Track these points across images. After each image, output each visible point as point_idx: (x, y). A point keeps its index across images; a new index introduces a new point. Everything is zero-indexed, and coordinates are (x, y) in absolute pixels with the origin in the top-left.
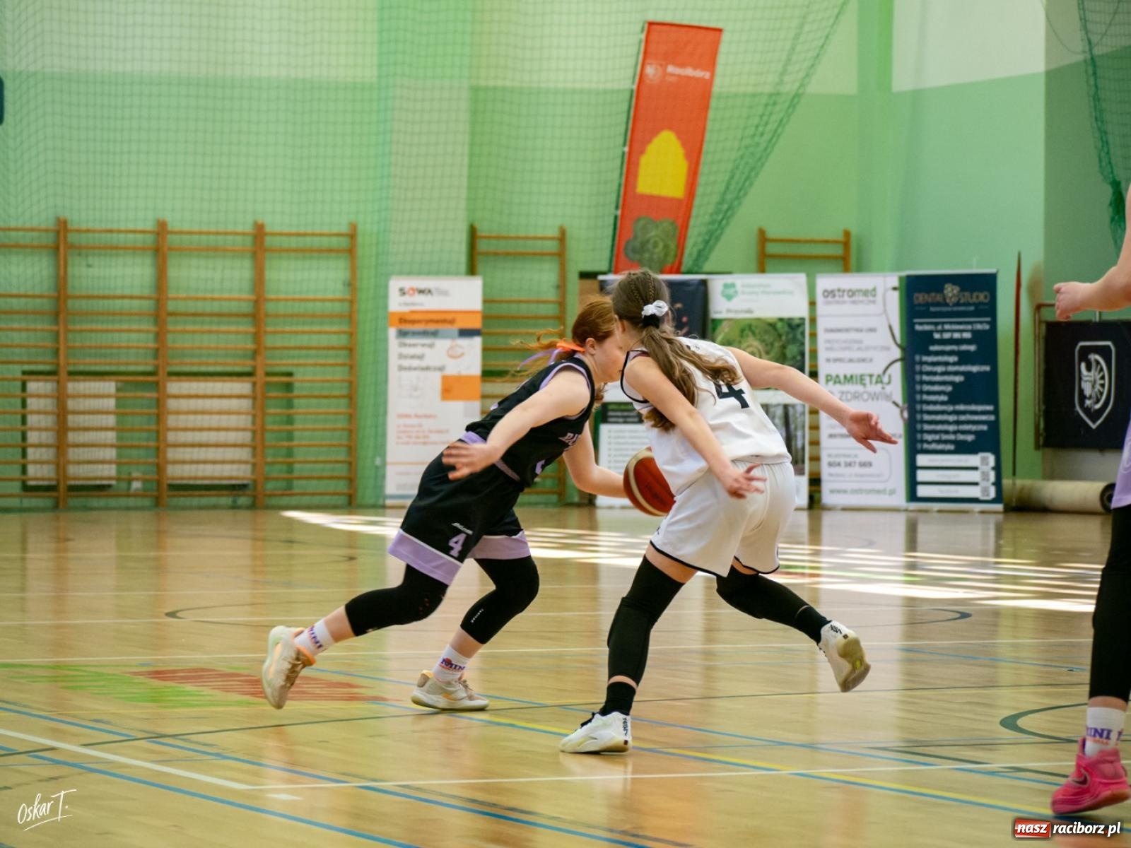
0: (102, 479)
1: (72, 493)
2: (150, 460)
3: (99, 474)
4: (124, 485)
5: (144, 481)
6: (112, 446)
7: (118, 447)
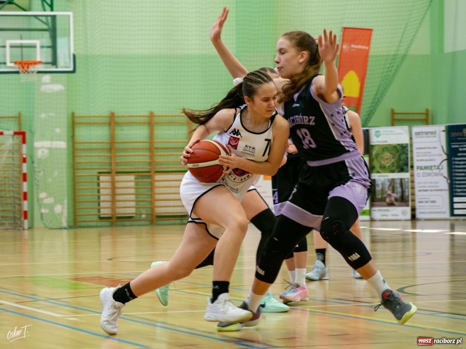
0: (128, 214)
1: (118, 220)
2: (148, 206)
4: (138, 216)
5: (147, 214)
6: (133, 201)
7: (136, 201)
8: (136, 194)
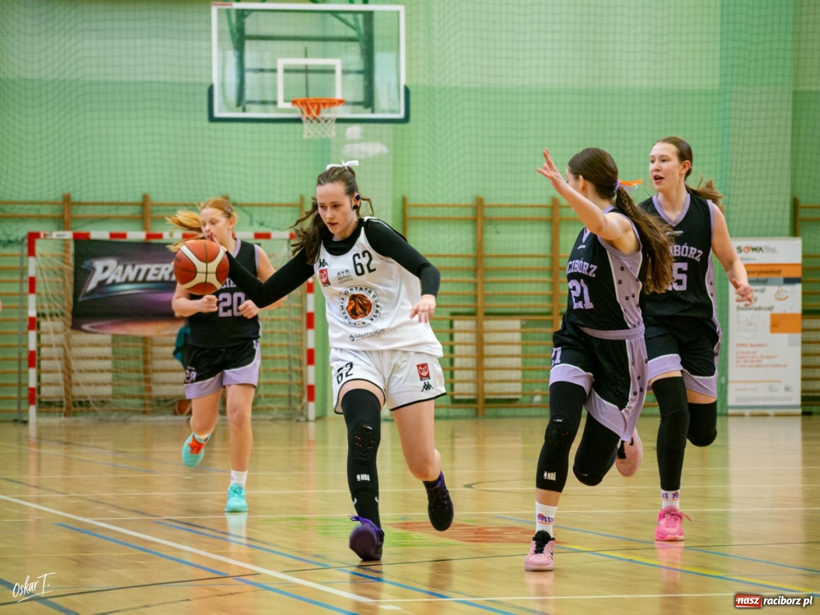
0: (508, 394)
1: (489, 405)
3: (507, 390)
4: (527, 399)
5: (543, 395)
6: (517, 369)
7: (523, 370)
8: (524, 356)
